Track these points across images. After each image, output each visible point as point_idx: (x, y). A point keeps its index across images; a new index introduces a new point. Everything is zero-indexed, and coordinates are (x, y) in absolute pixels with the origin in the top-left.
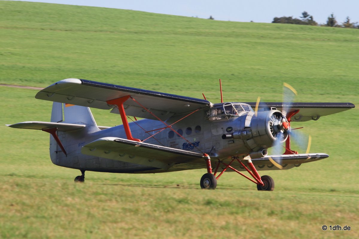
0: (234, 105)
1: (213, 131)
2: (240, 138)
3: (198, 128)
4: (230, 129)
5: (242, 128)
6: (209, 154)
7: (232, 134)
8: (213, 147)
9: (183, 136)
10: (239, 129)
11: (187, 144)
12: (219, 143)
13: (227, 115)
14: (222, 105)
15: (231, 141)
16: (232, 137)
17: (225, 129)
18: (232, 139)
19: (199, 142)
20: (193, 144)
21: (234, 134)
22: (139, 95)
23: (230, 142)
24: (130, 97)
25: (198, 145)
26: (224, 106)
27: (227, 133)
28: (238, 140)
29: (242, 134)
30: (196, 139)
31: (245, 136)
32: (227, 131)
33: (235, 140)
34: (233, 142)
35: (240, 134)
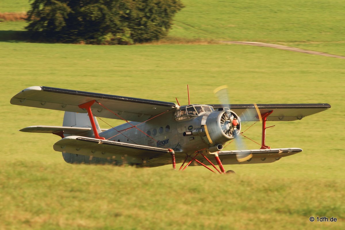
0: (195, 107)
1: (178, 129)
2: (198, 135)
3: (168, 127)
4: (191, 128)
5: (199, 127)
6: (174, 149)
7: (192, 132)
8: (178, 144)
9: (157, 135)
10: (197, 127)
11: (160, 141)
12: (183, 140)
13: (189, 116)
14: (186, 107)
15: (191, 137)
16: (192, 134)
17: (187, 127)
18: (192, 136)
19: (168, 140)
20: (164, 141)
21: (193, 132)
22: (102, 99)
23: (191, 139)
24: (96, 101)
25: (168, 143)
26: (186, 108)
27: (189, 131)
28: (197, 136)
29: (199, 131)
30: (166, 137)
31: (202, 133)
32: (188, 129)
33: (194, 137)
34: (194, 138)
35: (197, 131)
